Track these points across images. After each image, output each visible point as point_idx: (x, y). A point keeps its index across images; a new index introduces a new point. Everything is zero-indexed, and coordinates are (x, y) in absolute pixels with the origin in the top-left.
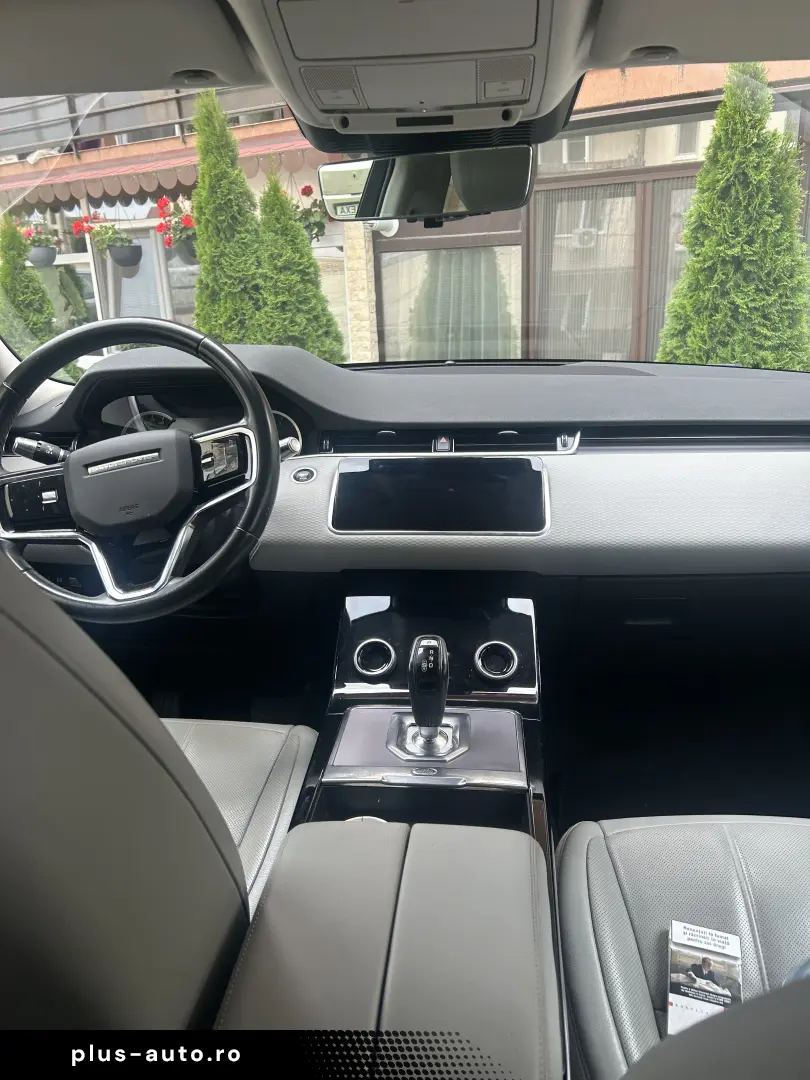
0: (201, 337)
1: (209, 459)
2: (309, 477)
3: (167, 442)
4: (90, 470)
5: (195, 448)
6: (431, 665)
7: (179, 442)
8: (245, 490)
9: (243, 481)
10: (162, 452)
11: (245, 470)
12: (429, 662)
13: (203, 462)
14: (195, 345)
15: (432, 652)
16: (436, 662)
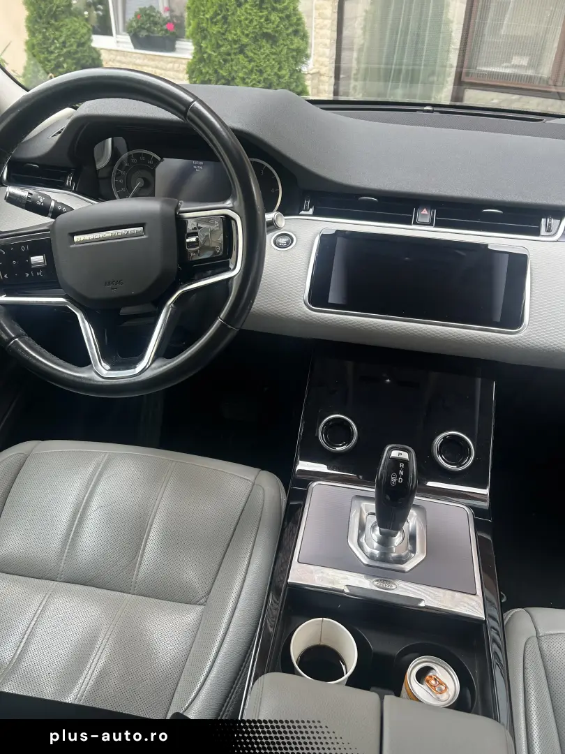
0: (191, 99)
1: (193, 239)
2: (288, 244)
3: (151, 216)
4: (76, 238)
5: (180, 223)
6: (401, 480)
7: (163, 217)
8: (228, 280)
9: (226, 268)
10: (147, 227)
11: (230, 256)
12: (398, 476)
13: (188, 240)
14: (184, 109)
15: (402, 465)
16: (406, 477)
